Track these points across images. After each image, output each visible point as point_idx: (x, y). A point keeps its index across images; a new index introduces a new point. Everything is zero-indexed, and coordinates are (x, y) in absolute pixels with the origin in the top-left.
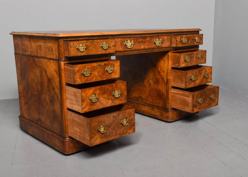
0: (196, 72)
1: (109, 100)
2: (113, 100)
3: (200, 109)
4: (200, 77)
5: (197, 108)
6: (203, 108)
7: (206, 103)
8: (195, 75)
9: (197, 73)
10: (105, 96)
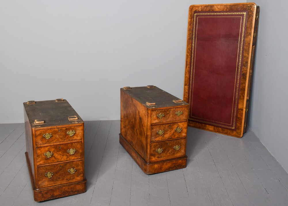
0: (164, 127)
1: (64, 156)
2: (67, 156)
3: (160, 158)
4: (170, 131)
5: (156, 157)
6: (163, 157)
7: (168, 153)
8: (164, 130)
9: (166, 128)
10: (60, 153)
